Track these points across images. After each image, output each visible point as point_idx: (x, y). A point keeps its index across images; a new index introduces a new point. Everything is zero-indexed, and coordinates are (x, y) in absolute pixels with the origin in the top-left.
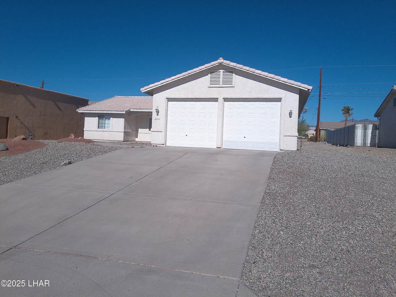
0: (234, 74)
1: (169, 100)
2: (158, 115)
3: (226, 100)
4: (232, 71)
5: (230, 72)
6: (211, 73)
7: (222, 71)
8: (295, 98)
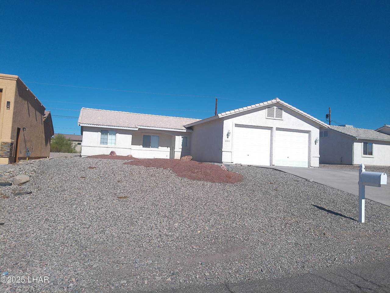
0: (283, 111)
1: (237, 125)
2: (228, 137)
3: (278, 129)
4: (281, 108)
5: (280, 109)
6: (268, 108)
7: (275, 107)
8: (316, 133)
